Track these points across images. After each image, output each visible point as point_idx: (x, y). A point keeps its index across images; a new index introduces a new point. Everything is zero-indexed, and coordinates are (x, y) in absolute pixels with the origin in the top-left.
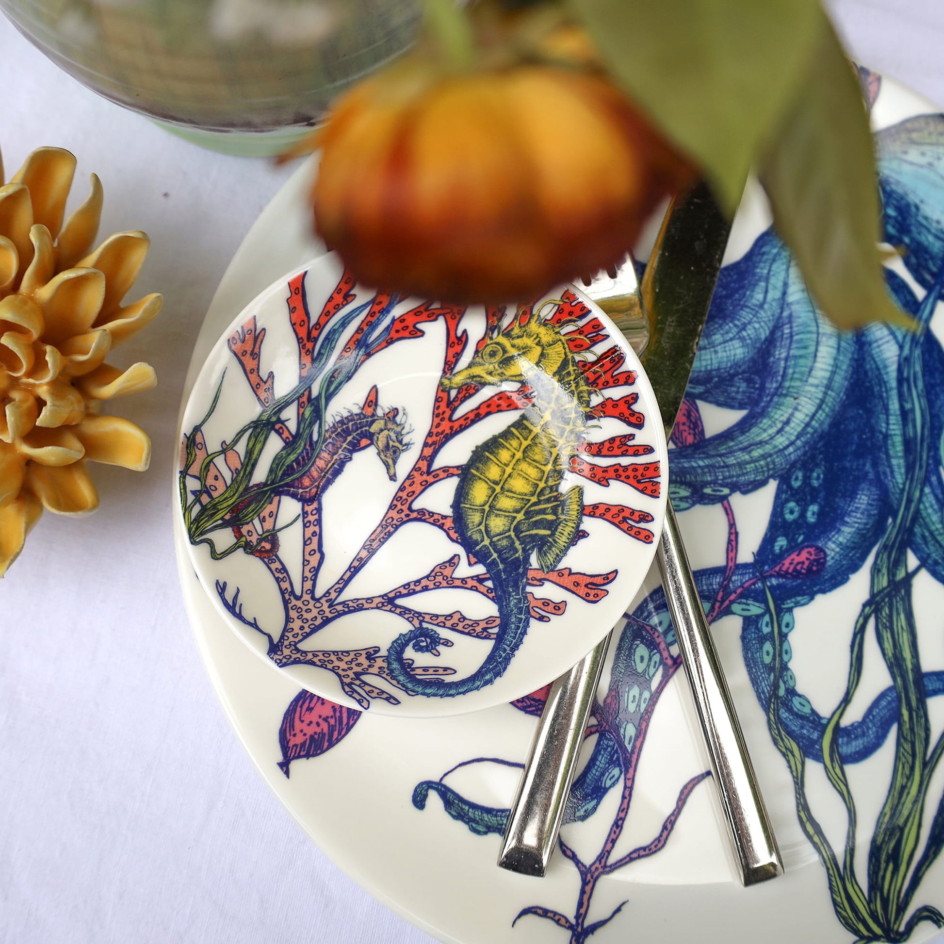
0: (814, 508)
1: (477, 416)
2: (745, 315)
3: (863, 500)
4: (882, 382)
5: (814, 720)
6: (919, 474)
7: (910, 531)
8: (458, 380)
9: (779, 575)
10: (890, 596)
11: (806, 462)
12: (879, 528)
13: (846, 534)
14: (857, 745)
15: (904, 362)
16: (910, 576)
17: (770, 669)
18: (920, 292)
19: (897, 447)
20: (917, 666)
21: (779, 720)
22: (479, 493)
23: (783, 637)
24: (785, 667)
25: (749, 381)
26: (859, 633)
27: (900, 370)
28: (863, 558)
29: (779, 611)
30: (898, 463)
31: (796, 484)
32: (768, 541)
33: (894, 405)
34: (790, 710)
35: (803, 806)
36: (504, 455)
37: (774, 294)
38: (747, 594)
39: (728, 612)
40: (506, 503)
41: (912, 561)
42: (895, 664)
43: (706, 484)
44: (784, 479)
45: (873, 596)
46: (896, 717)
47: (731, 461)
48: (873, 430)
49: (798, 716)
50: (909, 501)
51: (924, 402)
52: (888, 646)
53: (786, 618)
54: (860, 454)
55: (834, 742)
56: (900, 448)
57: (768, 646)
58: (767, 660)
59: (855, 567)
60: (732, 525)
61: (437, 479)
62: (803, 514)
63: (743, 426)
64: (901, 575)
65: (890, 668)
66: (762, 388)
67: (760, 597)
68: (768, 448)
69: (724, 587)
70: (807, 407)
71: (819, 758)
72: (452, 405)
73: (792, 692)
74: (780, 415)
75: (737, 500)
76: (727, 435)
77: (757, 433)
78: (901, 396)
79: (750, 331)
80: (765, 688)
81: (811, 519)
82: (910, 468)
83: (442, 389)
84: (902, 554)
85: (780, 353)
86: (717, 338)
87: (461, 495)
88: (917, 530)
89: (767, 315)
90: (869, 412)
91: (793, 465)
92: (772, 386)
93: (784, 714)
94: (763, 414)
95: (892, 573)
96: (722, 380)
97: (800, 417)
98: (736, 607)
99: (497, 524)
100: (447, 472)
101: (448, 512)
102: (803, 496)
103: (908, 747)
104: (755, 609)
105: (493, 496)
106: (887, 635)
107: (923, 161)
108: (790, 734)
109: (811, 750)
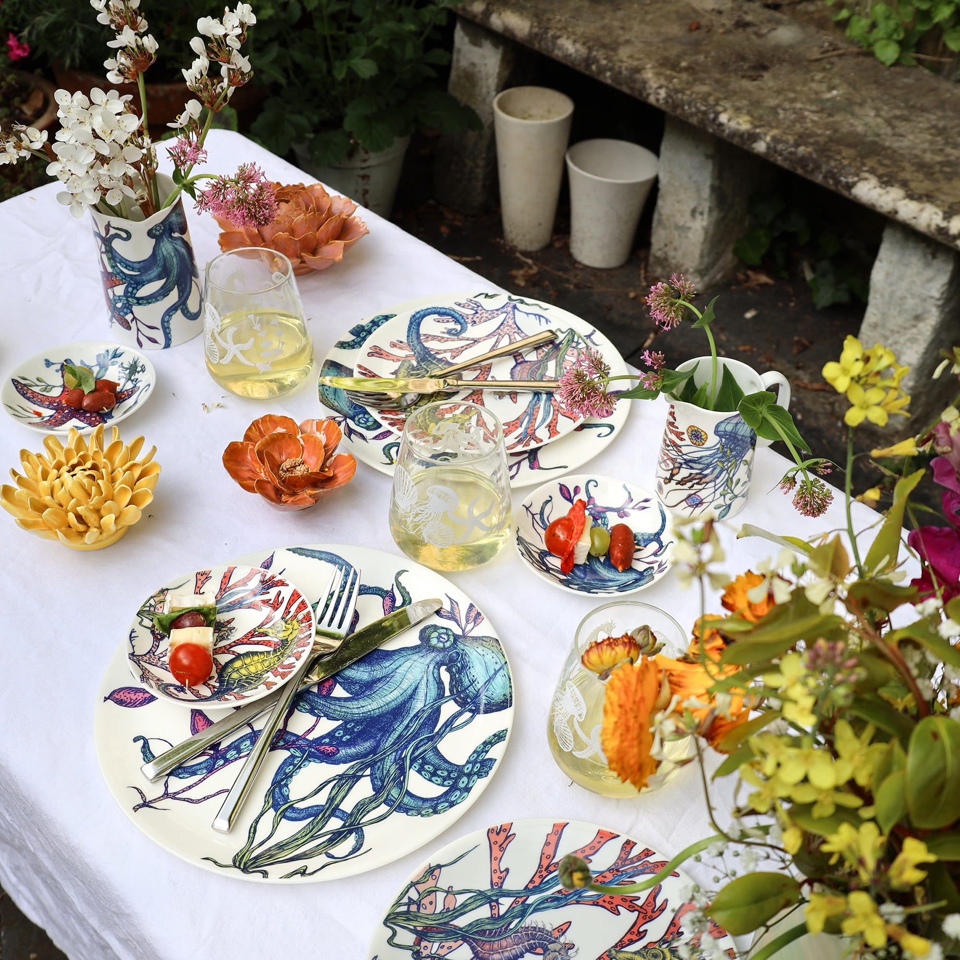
0: (348, 737)
1: (258, 643)
2: (377, 667)
3: (368, 745)
4: (408, 712)
5: (286, 799)
6: (396, 747)
7: (376, 763)
8: (261, 630)
9: (316, 749)
10: (349, 778)
11: (358, 722)
12: (366, 755)
13: (352, 751)
14: (294, 815)
15: (422, 711)
16: (362, 776)
17: (286, 774)
18: (447, 693)
19: (395, 735)
20: (338, 805)
21: (274, 790)
22: (238, 664)
23: (300, 767)
24: (291, 776)
25: (361, 687)
26: (328, 782)
27: (418, 713)
28: (351, 761)
29: (306, 759)
30: (391, 740)
31: (348, 726)
32: (323, 737)
33: (406, 722)
34: (280, 790)
35: (257, 822)
36: (256, 658)
37: (393, 667)
38: (300, 748)
39: (288, 749)
40: (243, 671)
41: (368, 772)
42: (331, 799)
43: (317, 709)
44: (346, 723)
45: (343, 774)
46: (316, 815)
47: (333, 707)
48: (391, 725)
49: (281, 793)
50: (384, 753)
51: (418, 727)
52: (334, 792)
53: (306, 763)
54: (379, 730)
55: (286, 809)
56: (396, 736)
57: (291, 767)
58: (287, 771)
59: (345, 762)
60: (315, 726)
61: (229, 653)
62: (342, 737)
63: (346, 700)
64: (360, 774)
65: (328, 799)
66: (364, 692)
67: (303, 752)
68: (349, 711)
69: (294, 742)
70: (374, 706)
71: (276, 811)
72: (253, 636)
73: (286, 785)
74: (362, 703)
75: (324, 720)
76: (339, 699)
77: (349, 704)
78: (411, 720)
79: (375, 673)
80: (278, 778)
81: (344, 739)
82: (394, 744)
83: (255, 630)
84: (367, 767)
85: (379, 685)
86: (362, 669)
87: (232, 661)
88: (379, 764)
89: (385, 672)
90: (395, 719)
91: (353, 721)
92: (367, 693)
93: (277, 790)
94: (356, 700)
95: (357, 771)
96: (352, 682)
97: (369, 707)
98: (292, 750)
99: (235, 676)
100: (233, 653)
101: (223, 664)
102: (347, 731)
103: (311, 827)
104: (298, 754)
105: (241, 667)
106: (337, 789)
107: (482, 653)
108: (273, 797)
109: (275, 806)
